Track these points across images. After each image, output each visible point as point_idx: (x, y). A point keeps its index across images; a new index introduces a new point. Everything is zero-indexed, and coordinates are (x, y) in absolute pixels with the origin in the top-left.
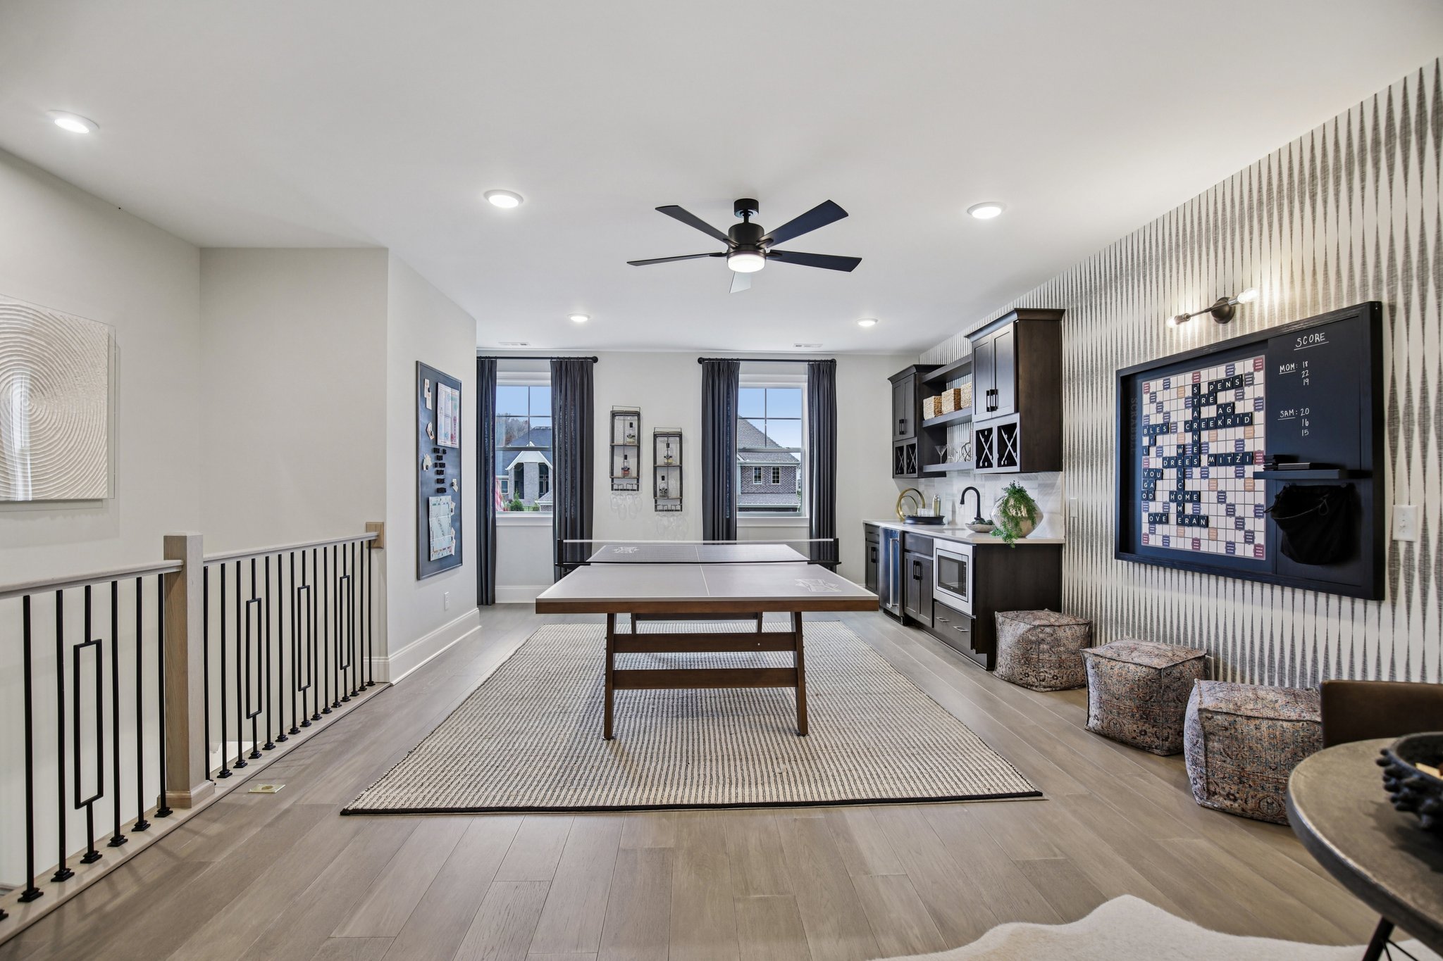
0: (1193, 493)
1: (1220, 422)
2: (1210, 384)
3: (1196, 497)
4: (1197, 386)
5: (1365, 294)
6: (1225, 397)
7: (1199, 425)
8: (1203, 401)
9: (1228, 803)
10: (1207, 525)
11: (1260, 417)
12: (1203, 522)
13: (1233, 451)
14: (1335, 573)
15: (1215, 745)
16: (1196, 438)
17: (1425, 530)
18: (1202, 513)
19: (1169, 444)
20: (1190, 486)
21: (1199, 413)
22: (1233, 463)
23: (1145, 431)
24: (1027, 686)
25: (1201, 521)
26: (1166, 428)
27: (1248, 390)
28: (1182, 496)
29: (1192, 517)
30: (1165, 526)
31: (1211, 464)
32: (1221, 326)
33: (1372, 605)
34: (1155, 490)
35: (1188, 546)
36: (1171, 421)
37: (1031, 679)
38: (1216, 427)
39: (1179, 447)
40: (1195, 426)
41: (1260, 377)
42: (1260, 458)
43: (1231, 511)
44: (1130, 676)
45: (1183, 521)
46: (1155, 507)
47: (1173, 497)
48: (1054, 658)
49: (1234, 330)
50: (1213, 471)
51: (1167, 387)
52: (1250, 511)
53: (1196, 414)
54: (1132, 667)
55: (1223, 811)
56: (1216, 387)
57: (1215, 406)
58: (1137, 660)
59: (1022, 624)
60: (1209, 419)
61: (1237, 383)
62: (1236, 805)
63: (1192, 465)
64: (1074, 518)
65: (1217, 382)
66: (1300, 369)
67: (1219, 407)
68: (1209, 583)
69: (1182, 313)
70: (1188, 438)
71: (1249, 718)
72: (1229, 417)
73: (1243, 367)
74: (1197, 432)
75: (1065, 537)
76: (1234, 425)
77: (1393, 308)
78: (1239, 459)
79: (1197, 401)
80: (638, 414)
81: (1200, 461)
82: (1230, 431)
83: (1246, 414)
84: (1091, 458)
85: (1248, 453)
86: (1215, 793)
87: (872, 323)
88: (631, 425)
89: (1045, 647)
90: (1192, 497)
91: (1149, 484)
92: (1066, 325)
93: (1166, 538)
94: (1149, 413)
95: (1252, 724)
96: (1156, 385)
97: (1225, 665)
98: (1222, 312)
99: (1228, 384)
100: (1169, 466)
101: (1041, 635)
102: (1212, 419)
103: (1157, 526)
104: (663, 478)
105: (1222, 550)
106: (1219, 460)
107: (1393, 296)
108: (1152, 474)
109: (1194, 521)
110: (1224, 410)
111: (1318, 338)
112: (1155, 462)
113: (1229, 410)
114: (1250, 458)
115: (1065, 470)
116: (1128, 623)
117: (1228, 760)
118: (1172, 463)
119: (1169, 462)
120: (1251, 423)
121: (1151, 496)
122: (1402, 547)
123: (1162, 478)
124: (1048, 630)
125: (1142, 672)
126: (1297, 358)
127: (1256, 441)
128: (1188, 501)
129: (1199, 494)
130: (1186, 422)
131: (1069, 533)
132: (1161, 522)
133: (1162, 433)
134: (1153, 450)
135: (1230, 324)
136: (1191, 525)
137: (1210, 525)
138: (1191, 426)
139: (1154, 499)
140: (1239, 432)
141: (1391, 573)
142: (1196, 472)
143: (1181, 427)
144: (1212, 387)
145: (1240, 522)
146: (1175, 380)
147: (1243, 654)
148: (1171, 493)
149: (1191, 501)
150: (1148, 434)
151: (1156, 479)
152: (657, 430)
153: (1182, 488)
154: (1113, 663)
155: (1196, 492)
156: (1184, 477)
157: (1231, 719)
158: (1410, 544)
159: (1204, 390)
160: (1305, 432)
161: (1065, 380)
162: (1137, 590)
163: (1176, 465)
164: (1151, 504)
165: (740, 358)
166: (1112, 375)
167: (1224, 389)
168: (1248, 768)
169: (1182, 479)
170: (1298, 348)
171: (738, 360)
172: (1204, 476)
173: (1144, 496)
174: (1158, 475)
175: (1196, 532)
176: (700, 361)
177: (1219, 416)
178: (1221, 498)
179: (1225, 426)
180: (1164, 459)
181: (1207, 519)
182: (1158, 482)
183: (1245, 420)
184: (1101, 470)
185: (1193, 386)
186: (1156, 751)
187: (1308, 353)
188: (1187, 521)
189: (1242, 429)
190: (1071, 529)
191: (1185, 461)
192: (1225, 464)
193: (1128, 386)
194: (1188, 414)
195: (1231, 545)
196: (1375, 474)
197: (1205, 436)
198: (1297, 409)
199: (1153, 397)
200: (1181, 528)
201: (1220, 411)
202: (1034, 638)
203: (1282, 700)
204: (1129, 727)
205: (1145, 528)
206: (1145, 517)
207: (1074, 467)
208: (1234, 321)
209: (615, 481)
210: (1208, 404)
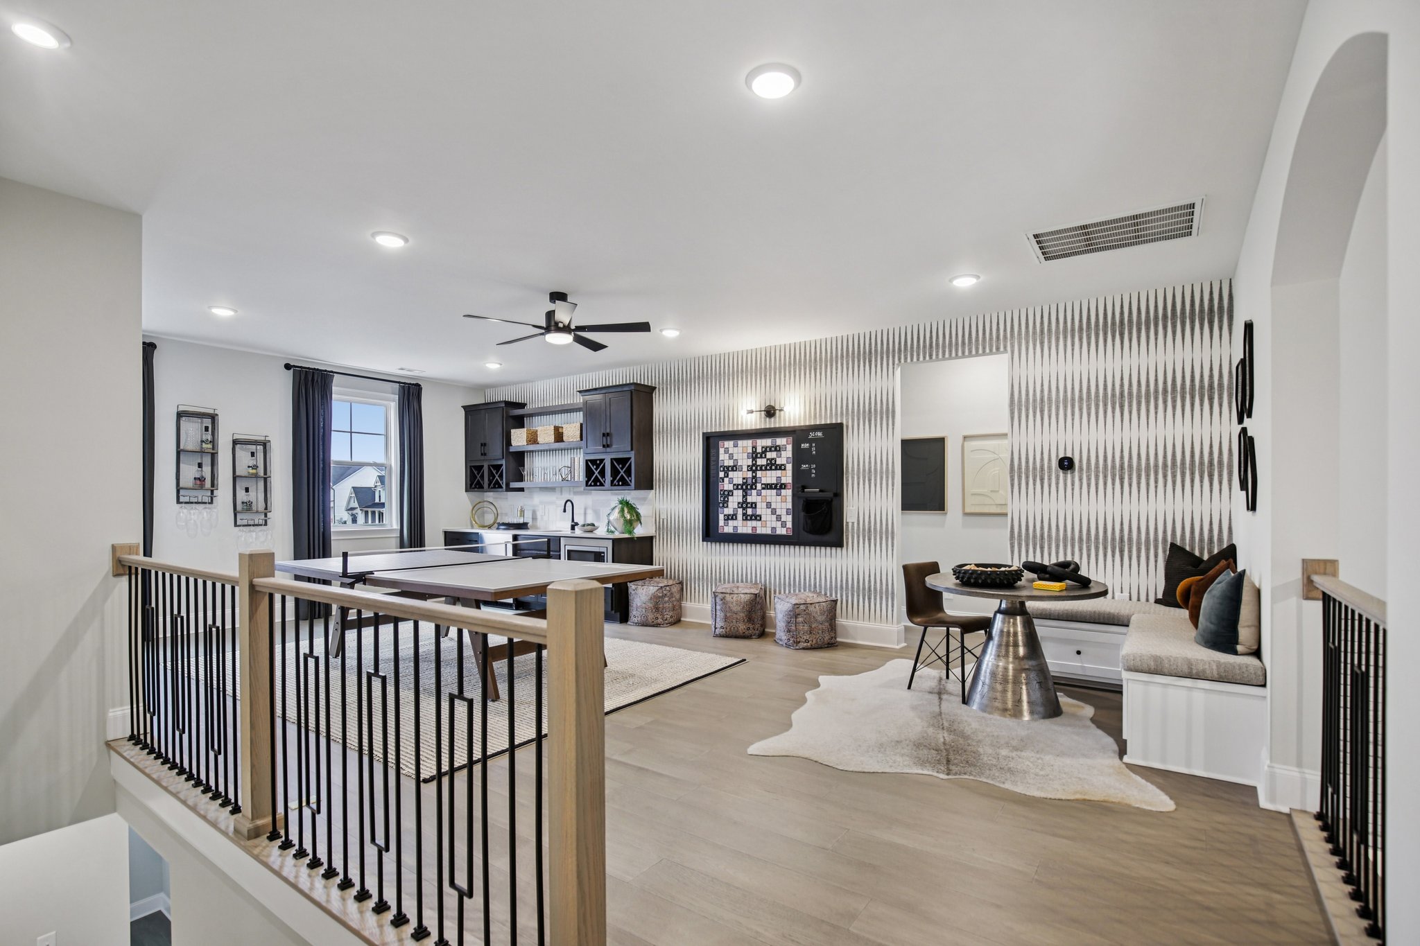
0: (752, 503)
1: (768, 468)
2: (762, 447)
3: (754, 505)
4: (754, 447)
5: (836, 419)
6: (770, 455)
7: (756, 468)
8: (759, 455)
9: (806, 644)
10: (760, 520)
11: (789, 467)
12: (758, 518)
13: (775, 482)
14: (826, 538)
15: (800, 619)
16: (754, 474)
17: (858, 517)
18: (757, 513)
19: (737, 477)
20: (749, 499)
21: (756, 462)
22: (776, 488)
23: (722, 469)
24: (657, 625)
25: (757, 517)
26: (734, 468)
27: (783, 453)
28: (744, 505)
29: (752, 515)
30: (734, 521)
31: (763, 489)
32: (768, 419)
33: (839, 549)
34: (728, 501)
35: (750, 531)
36: (739, 464)
37: (660, 621)
38: (766, 469)
39: (744, 479)
40: (754, 468)
41: (790, 447)
42: (789, 486)
43: (774, 512)
44: (742, 599)
45: (746, 518)
46: (728, 511)
47: (740, 505)
48: (671, 605)
49: (775, 423)
50: (764, 492)
51: (736, 446)
52: (784, 512)
53: (754, 462)
54: (742, 596)
55: (804, 649)
56: (766, 450)
57: (765, 459)
58: (743, 592)
59: (651, 588)
60: (762, 466)
61: (777, 449)
62: (809, 644)
63: (752, 488)
64: (663, 519)
65: (767, 447)
66: (811, 446)
67: (768, 460)
68: (760, 549)
69: (750, 409)
70: (750, 474)
71: (811, 604)
72: (772, 465)
73: (781, 441)
74: (754, 471)
75: (656, 531)
76: (776, 469)
77: (847, 427)
78: (778, 487)
79: (754, 455)
80: (213, 417)
81: (756, 487)
82: (774, 472)
83: (783, 465)
84: (678, 482)
85: (784, 484)
86: (799, 642)
87: (498, 366)
88: (207, 429)
89: (667, 599)
90: (752, 505)
91: (724, 499)
92: (656, 397)
93: (735, 528)
94: (724, 459)
95: (813, 606)
96: (729, 444)
97: (770, 589)
98: (770, 412)
99: (773, 449)
100: (737, 489)
101: (665, 592)
102: (764, 465)
103: (729, 521)
104: (247, 490)
105: (769, 532)
106: (768, 486)
107: (848, 422)
108: (726, 493)
109: (753, 518)
110: (771, 461)
111: (820, 434)
112: (727, 486)
113: (773, 462)
114: (783, 486)
115: (656, 488)
116: (707, 578)
117: (806, 625)
118: (740, 487)
119: (737, 487)
120: (785, 469)
121: (725, 505)
122: (850, 525)
123: (732, 495)
124: (668, 588)
125: (748, 597)
126: (810, 441)
127: (787, 478)
128: (749, 508)
129: (755, 504)
130: (748, 466)
131: (658, 529)
132: (732, 519)
133: (733, 470)
134: (726, 480)
135: (773, 419)
136: (751, 519)
137: (762, 519)
138: (751, 468)
139: (727, 507)
140: (779, 473)
141: (846, 536)
142: (754, 492)
143: (745, 469)
144: (764, 449)
145: (779, 518)
146: (740, 443)
147: (780, 582)
148: (739, 503)
149: (751, 507)
150: (724, 470)
151: (729, 495)
152: (236, 437)
153: (745, 502)
154: (732, 595)
155: (754, 503)
156: (746, 495)
157: (805, 606)
158: (853, 523)
159: (759, 450)
160: (813, 475)
161: (656, 432)
162: (714, 558)
163: (742, 488)
164: (725, 509)
165: (334, 370)
166: (699, 435)
167: (771, 451)
168: (813, 626)
169: (745, 496)
170: (810, 437)
171: (332, 372)
172: (759, 494)
173: (721, 505)
174: (730, 493)
175: (754, 523)
176: (288, 367)
177: (768, 465)
178: (769, 505)
179: (771, 469)
180: (734, 485)
181: (760, 516)
182: (730, 497)
183: (781, 467)
184: (687, 490)
185: (753, 448)
186: (754, 637)
187: (815, 440)
188: (749, 518)
189: (780, 471)
190: (659, 527)
191: (747, 487)
192: (771, 488)
193: (711, 442)
194: (750, 462)
195: (774, 529)
196: (839, 495)
197: (759, 474)
198: (810, 464)
199: (727, 451)
200: (745, 522)
201: (769, 462)
202: (661, 595)
203: (815, 596)
204: (742, 627)
205: (721, 523)
206: (721, 517)
207: (663, 487)
208: (775, 418)
209: (182, 492)
210: (761, 457)
